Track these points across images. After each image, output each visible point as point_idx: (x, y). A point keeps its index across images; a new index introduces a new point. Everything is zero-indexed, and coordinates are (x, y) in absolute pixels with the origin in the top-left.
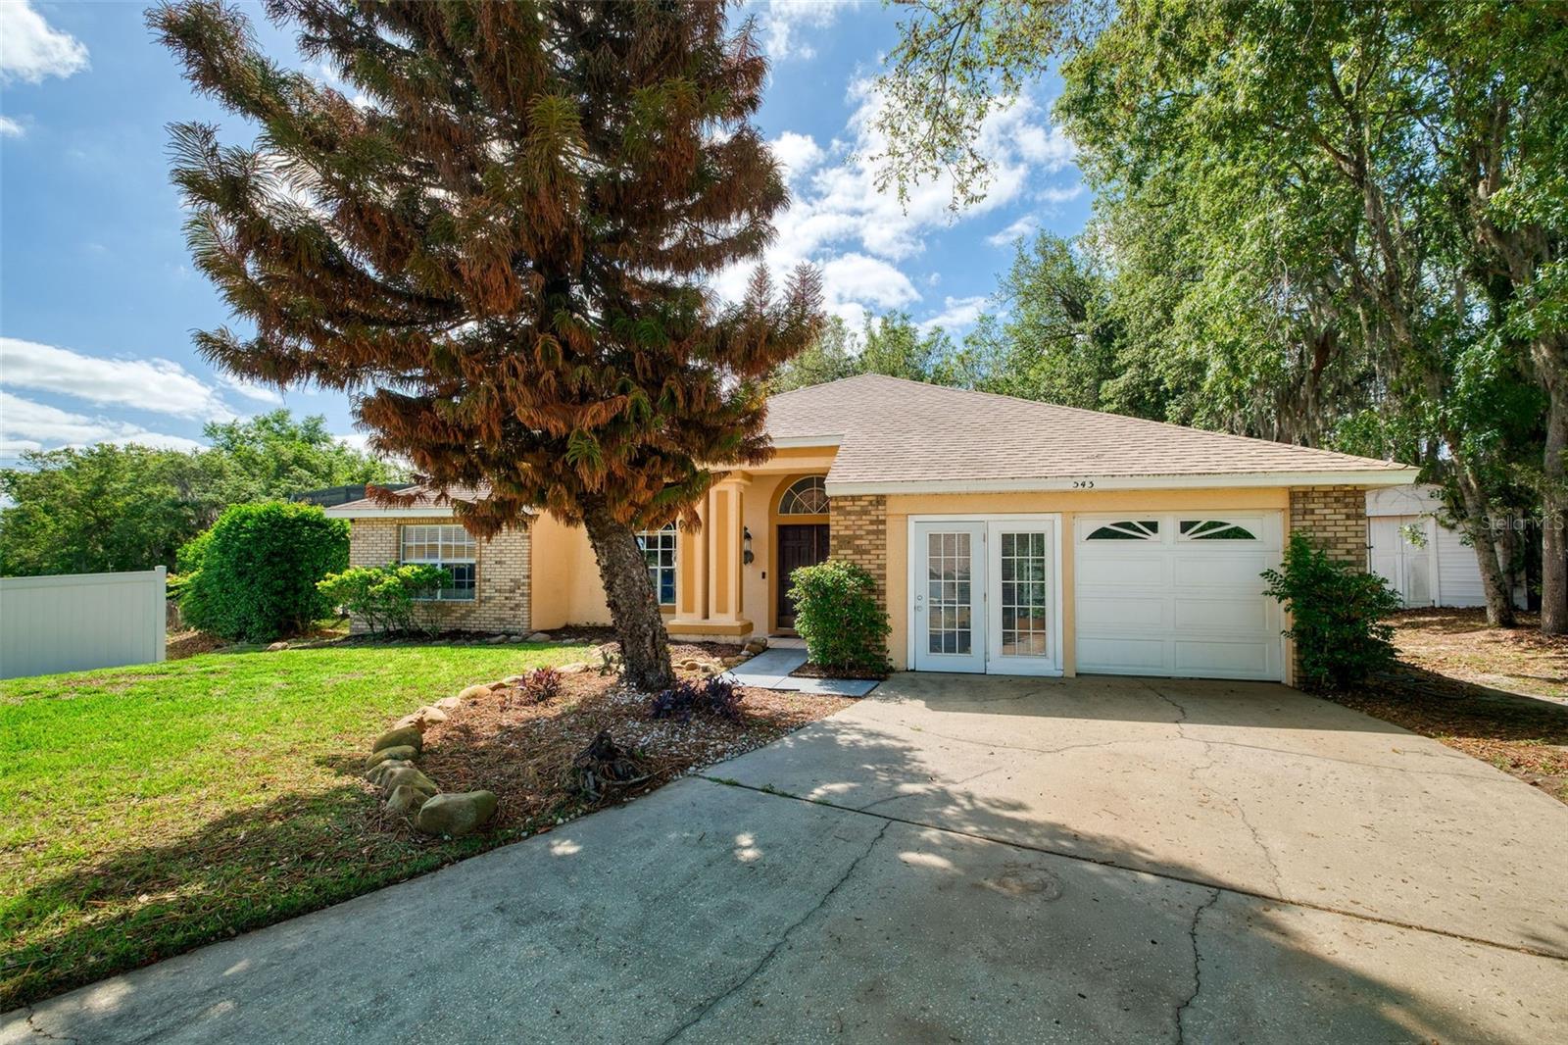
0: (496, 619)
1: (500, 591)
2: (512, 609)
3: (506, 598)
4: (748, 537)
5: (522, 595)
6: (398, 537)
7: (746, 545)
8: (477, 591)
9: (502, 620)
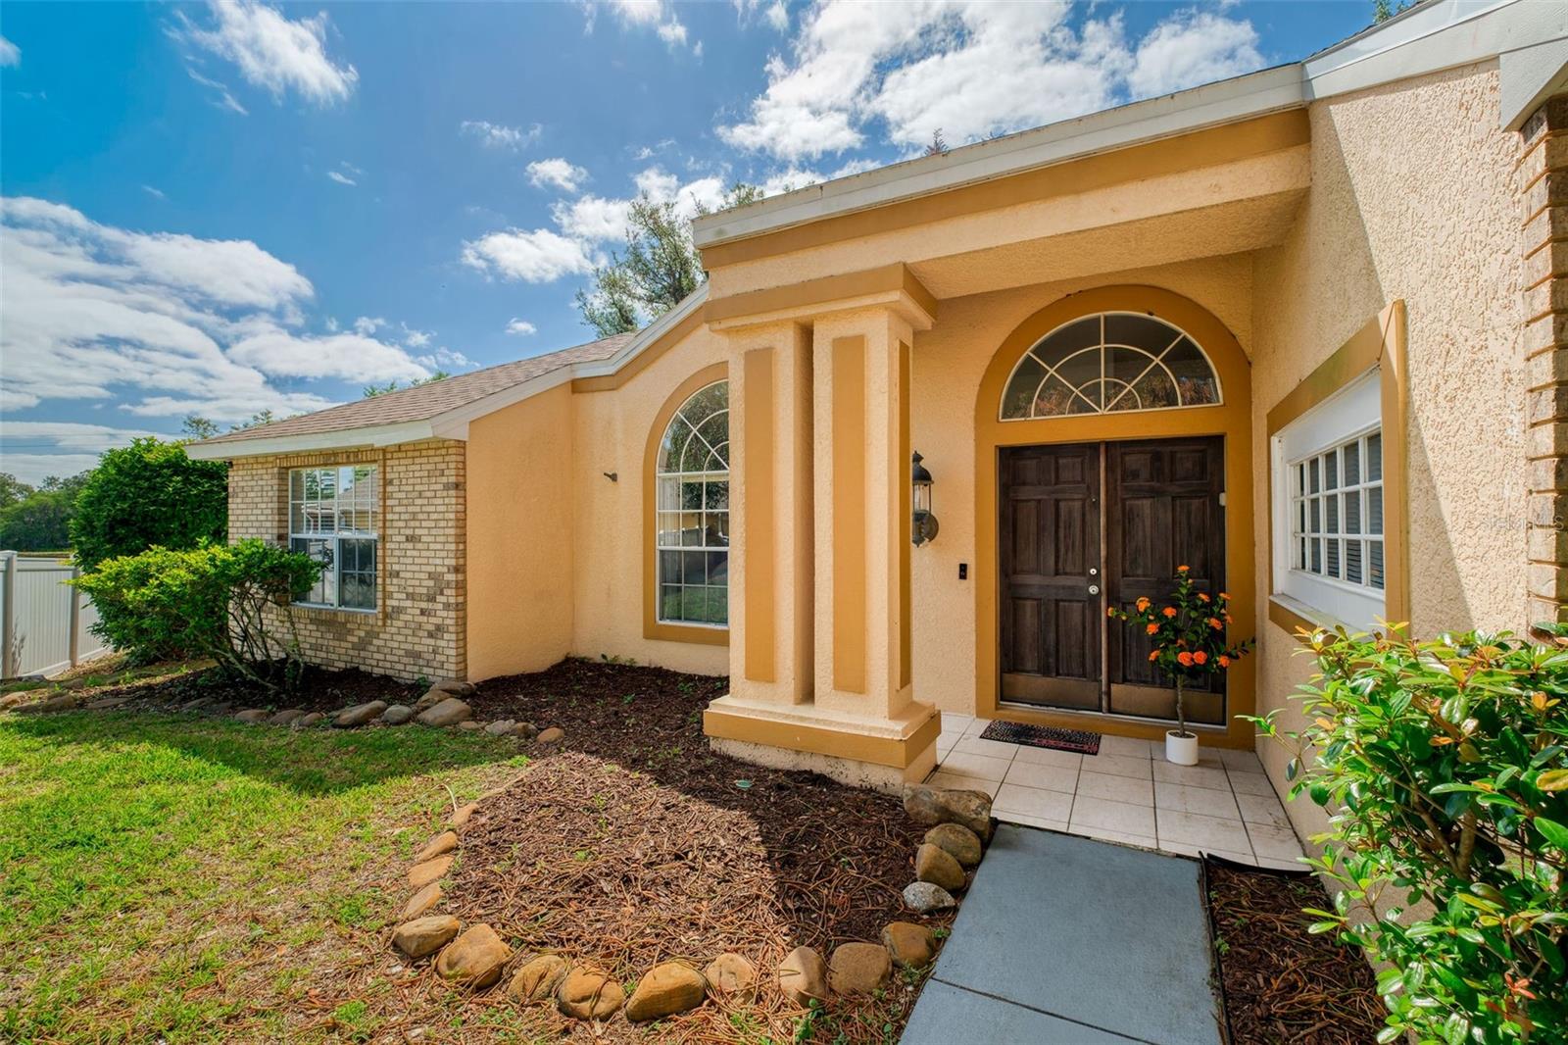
0: (409, 654)
1: (411, 596)
2: (431, 635)
3: (423, 612)
4: (923, 477)
5: (447, 606)
6: (282, 491)
7: (919, 498)
8: (379, 595)
9: (417, 655)
